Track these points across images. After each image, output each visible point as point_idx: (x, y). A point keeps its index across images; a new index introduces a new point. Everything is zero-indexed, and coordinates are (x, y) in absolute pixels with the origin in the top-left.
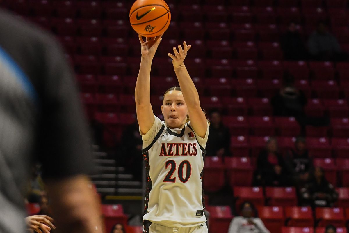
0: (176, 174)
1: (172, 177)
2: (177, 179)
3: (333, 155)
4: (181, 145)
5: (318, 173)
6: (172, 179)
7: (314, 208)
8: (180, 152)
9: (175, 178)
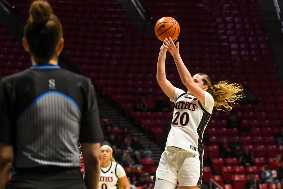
0: (178, 120)
1: (176, 122)
2: (179, 124)
3: (253, 144)
4: (185, 103)
5: (247, 152)
6: (176, 123)
7: (245, 167)
8: (184, 107)
9: (178, 123)
